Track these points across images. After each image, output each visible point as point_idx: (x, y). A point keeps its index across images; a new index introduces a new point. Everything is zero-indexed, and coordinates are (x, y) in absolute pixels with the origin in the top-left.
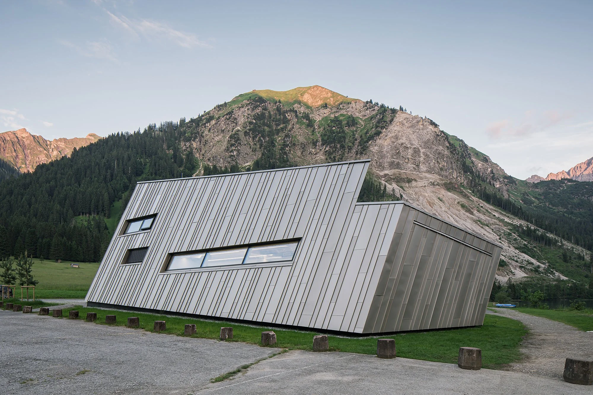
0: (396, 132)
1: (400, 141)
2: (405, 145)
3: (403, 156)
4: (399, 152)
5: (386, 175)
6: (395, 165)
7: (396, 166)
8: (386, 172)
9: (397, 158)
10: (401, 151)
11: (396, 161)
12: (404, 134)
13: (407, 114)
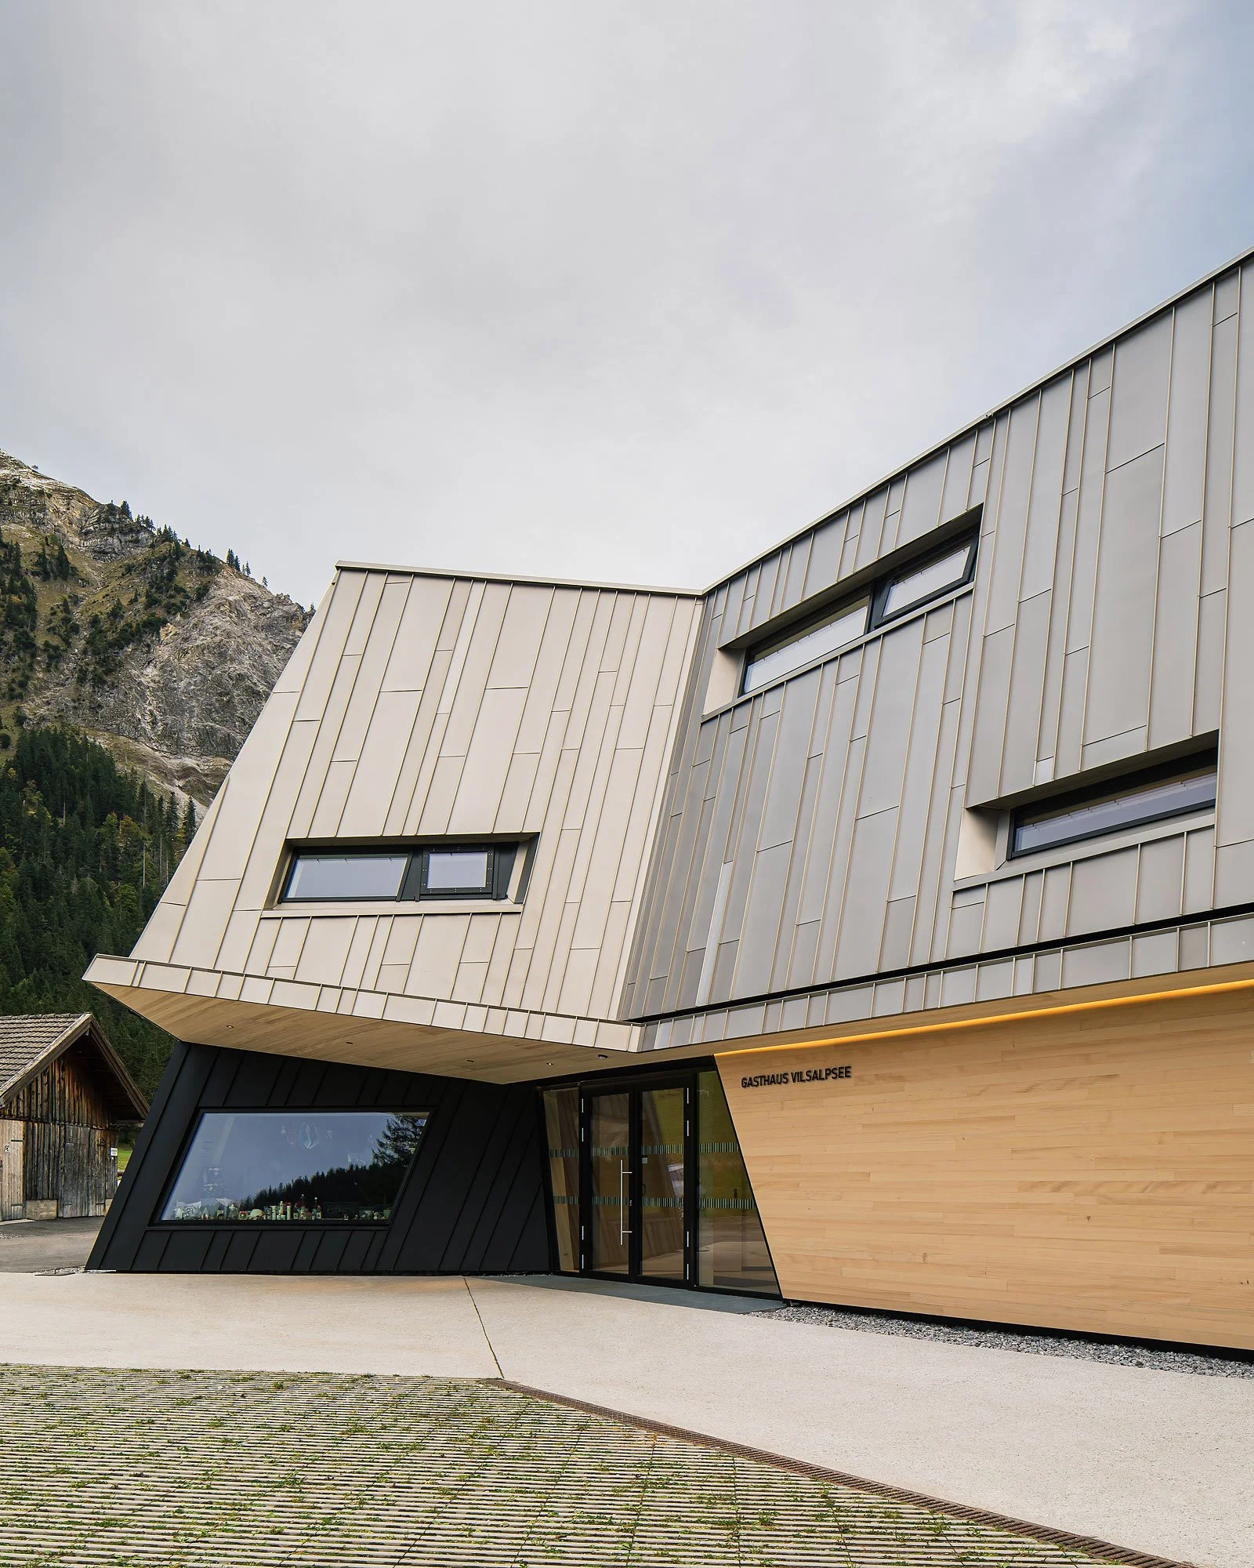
0: (218, 632)
1: (234, 668)
2: (249, 683)
3: (243, 719)
4: (228, 701)
5: (186, 772)
6: (218, 745)
7: (220, 749)
8: (190, 762)
9: (223, 722)
10: (236, 700)
11: (223, 730)
12: (245, 646)
13: (252, 581)
